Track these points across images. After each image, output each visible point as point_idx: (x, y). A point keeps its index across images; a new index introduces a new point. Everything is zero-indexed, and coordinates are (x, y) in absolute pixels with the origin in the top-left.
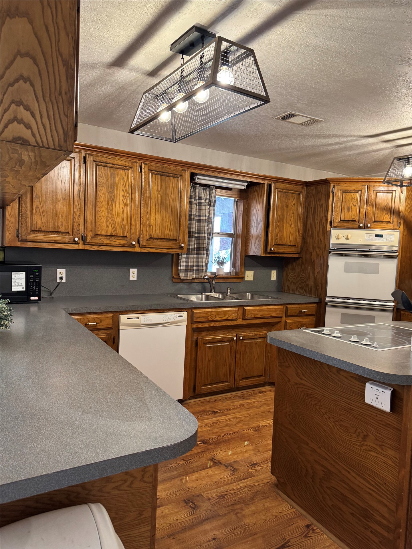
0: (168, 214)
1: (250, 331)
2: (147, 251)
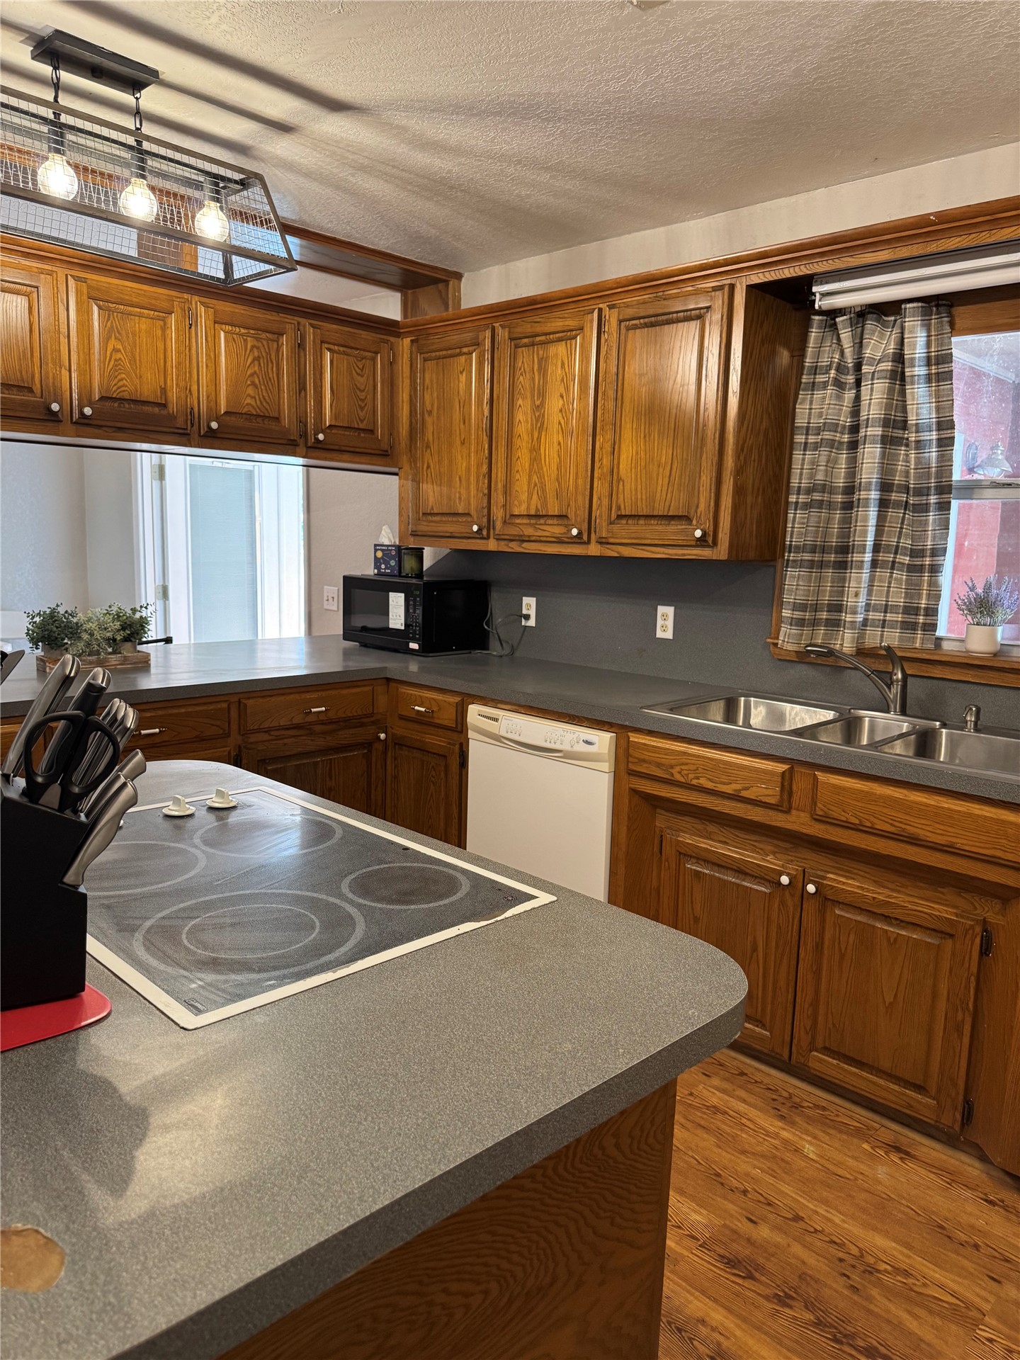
0: (665, 441)
1: (875, 881)
2: (616, 555)
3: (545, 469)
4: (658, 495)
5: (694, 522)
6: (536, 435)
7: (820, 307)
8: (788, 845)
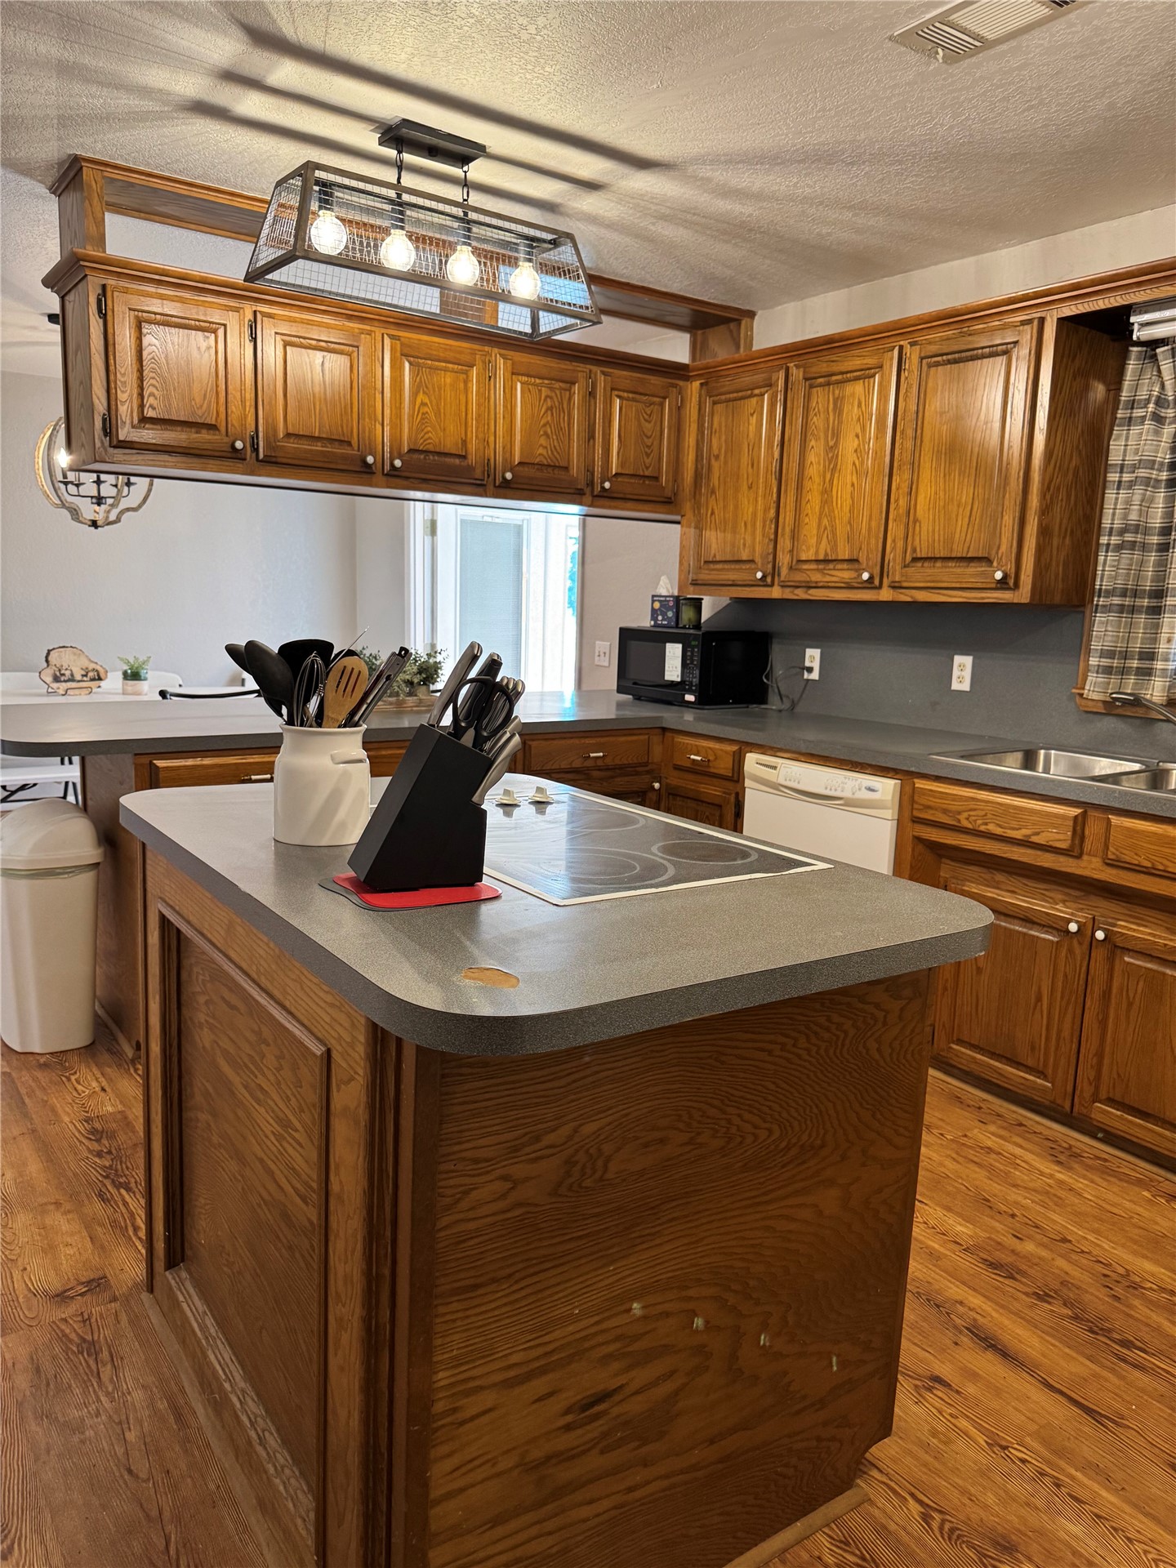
0: (966, 480)
1: (1167, 928)
2: (909, 599)
3: (836, 512)
4: (957, 536)
5: (995, 564)
6: (828, 476)
7: (1138, 338)
8: (1077, 893)
